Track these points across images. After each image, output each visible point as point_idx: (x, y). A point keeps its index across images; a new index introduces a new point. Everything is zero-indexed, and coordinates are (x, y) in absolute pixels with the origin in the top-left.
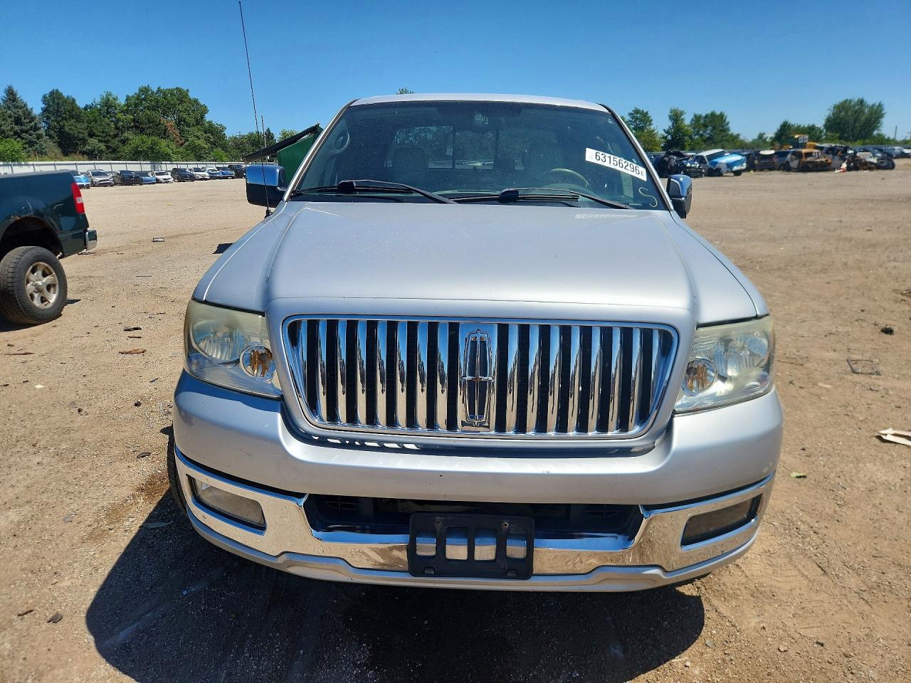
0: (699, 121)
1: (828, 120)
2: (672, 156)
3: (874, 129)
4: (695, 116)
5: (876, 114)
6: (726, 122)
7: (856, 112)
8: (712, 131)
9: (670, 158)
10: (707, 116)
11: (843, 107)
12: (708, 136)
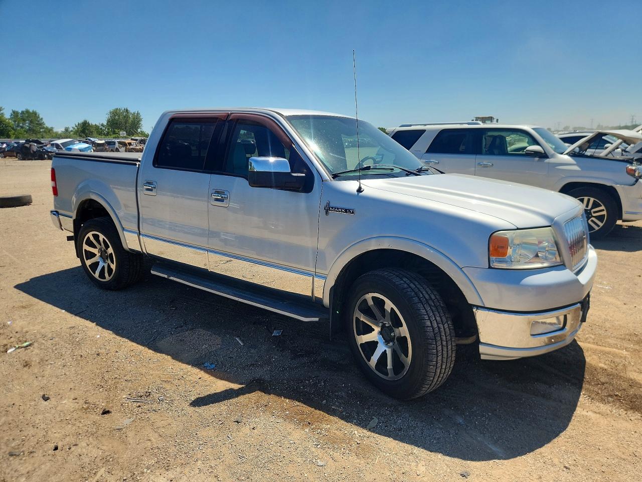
0: (17, 116)
1: (108, 121)
2: (31, 143)
3: (138, 128)
4: (14, 112)
5: (137, 118)
6: (40, 118)
7: (125, 117)
8: (30, 124)
9: (31, 145)
10: (23, 112)
11: (115, 113)
12: (28, 128)
